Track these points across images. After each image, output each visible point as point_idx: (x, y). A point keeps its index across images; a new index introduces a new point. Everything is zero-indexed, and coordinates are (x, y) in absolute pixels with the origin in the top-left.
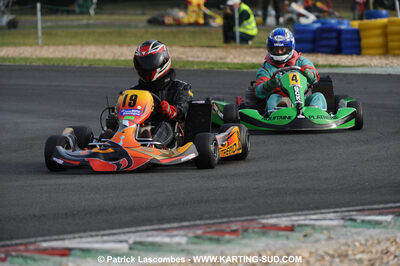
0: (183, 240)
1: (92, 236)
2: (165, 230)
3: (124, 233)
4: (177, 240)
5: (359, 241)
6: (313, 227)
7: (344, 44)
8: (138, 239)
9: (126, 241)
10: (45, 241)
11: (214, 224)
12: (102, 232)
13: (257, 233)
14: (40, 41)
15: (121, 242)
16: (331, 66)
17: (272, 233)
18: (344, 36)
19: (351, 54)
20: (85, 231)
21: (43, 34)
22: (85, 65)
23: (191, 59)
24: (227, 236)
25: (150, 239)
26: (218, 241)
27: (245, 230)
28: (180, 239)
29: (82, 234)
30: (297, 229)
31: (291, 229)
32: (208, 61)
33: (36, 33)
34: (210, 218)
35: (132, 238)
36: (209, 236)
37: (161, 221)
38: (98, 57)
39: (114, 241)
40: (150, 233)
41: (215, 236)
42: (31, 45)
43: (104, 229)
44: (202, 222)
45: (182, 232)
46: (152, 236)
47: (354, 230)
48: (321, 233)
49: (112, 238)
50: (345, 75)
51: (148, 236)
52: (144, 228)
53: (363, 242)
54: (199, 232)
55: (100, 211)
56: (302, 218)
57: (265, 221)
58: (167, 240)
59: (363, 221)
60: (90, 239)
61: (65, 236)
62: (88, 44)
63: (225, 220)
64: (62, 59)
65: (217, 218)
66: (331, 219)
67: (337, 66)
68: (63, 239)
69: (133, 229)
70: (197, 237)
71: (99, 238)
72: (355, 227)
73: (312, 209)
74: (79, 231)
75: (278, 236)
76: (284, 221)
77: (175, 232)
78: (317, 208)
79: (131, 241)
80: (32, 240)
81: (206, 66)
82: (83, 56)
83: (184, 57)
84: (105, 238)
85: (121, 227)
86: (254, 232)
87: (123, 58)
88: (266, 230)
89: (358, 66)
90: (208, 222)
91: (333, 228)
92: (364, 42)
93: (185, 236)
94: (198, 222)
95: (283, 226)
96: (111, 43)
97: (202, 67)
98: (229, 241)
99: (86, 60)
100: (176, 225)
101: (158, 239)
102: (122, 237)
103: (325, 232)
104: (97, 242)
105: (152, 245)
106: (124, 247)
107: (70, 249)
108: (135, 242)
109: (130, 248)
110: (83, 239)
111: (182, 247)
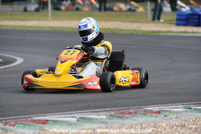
1: (60, 114)
2: (96, 112)
3: (76, 113)
4: (101, 117)
5: (192, 119)
8: (82, 116)
9: (76, 117)
10: (36, 116)
11: (121, 109)
12: (66, 113)
13: (142, 114)
15: (73, 117)
17: (149, 114)
24: (126, 116)
26: (121, 118)
27: (136, 113)
28: (103, 116)
30: (161, 112)
31: (159, 112)
34: (120, 107)
36: (117, 115)
39: (70, 117)
40: (89, 113)
41: (120, 115)
44: (116, 109)
45: (104, 113)
46: (90, 115)
49: (69, 115)
51: (87, 115)
52: (87, 111)
53: (194, 119)
54: (113, 113)
56: (165, 107)
58: (96, 117)
59: (195, 109)
60: (59, 116)
63: (127, 108)
65: (123, 107)
68: (45, 116)
69: (81, 111)
70: (111, 116)
71: (63, 116)
72: (191, 112)
74: (54, 112)
75: (152, 116)
77: (101, 113)
79: (78, 117)
80: (30, 116)
84: (66, 115)
86: (140, 114)
93: (105, 115)
94: (114, 109)
95: (155, 111)
98: (127, 118)
100: (103, 110)
101: (92, 116)
102: (75, 115)
103: (175, 114)
104: (61, 117)
105: (89, 119)
106: (75, 120)
107: (47, 121)
108: (80, 118)
109: (78, 121)
110: (55, 116)
111: (103, 120)
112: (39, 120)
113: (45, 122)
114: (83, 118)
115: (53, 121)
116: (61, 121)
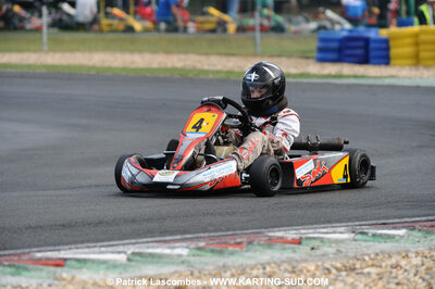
0: (185, 252)
1: (89, 247)
2: (165, 242)
3: (123, 245)
4: (178, 251)
5: (369, 255)
6: (322, 240)
7: (372, 54)
8: (137, 250)
9: (125, 253)
10: (39, 251)
11: (219, 236)
12: (101, 244)
13: (263, 245)
14: (46, 48)
15: (119, 253)
16: (355, 77)
17: (278, 246)
18: (372, 45)
19: (379, 64)
20: (82, 242)
21: (49, 39)
22: (93, 72)
23: (206, 67)
24: (231, 248)
25: (150, 251)
26: (221, 252)
27: (250, 243)
28: (181, 250)
29: (79, 245)
30: (304, 242)
31: (299, 242)
32: (225, 69)
33: (41, 39)
34: (215, 231)
35: (131, 249)
36: (212, 247)
37: (164, 233)
38: (107, 64)
39: (112, 252)
40: (151, 244)
41: (219, 248)
42: (35, 51)
43: (103, 241)
44: (206, 235)
45: (184, 244)
46: (153, 247)
47: (364, 244)
48: (330, 246)
49: (110, 249)
50: (371, 86)
51: (148, 247)
52: (145, 240)
53: (372, 256)
54: (202, 244)
55: (100, 223)
56: (311, 231)
57: (272, 234)
58: (168, 251)
59: (374, 235)
60: (87, 250)
61: (61, 247)
62: (97, 50)
63: (230, 233)
64: (68, 67)
65: (222, 230)
66: (341, 233)
67: (363, 77)
68: (59, 250)
69: (133, 241)
70: (199, 249)
71: (97, 249)
72: (365, 241)
73: (323, 223)
74: (76, 242)
75: (284, 249)
76: (291, 234)
77: (177, 245)
78: (329, 222)
79: (129, 252)
80: (27, 250)
81: (223, 76)
82: (91, 63)
83: (199, 66)
84: (103, 249)
85: (120, 239)
86: (259, 245)
87: (133, 66)
88: (271, 242)
89: (386, 77)
90: (212, 234)
91: (342, 241)
92: (394, 52)
93: (187, 247)
94: (202, 235)
95: (290, 239)
96: (122, 50)
97: (218, 76)
98: (232, 253)
99: (93, 67)
100: (178, 237)
101: (158, 251)
102: (121, 248)
103: (334, 245)
104: (94, 253)
105: (152, 255)
106: (122, 258)
107: (65, 260)
108: (133, 254)
109: (129, 260)
110: (80, 250)
111: (183, 259)
112: (48, 259)
113: (61, 262)
114: (140, 254)
115: (78, 260)
116: (93, 261)
